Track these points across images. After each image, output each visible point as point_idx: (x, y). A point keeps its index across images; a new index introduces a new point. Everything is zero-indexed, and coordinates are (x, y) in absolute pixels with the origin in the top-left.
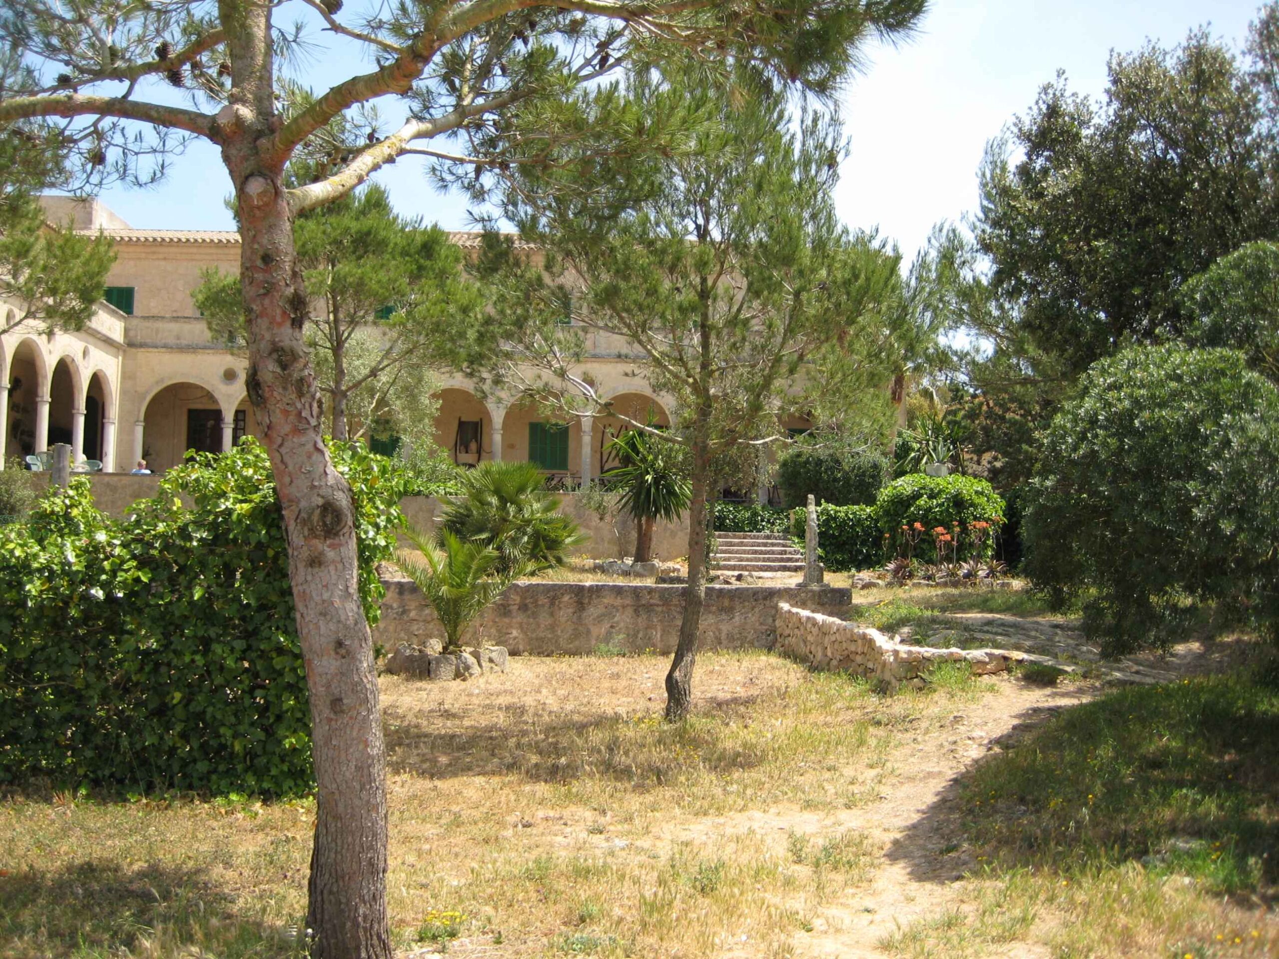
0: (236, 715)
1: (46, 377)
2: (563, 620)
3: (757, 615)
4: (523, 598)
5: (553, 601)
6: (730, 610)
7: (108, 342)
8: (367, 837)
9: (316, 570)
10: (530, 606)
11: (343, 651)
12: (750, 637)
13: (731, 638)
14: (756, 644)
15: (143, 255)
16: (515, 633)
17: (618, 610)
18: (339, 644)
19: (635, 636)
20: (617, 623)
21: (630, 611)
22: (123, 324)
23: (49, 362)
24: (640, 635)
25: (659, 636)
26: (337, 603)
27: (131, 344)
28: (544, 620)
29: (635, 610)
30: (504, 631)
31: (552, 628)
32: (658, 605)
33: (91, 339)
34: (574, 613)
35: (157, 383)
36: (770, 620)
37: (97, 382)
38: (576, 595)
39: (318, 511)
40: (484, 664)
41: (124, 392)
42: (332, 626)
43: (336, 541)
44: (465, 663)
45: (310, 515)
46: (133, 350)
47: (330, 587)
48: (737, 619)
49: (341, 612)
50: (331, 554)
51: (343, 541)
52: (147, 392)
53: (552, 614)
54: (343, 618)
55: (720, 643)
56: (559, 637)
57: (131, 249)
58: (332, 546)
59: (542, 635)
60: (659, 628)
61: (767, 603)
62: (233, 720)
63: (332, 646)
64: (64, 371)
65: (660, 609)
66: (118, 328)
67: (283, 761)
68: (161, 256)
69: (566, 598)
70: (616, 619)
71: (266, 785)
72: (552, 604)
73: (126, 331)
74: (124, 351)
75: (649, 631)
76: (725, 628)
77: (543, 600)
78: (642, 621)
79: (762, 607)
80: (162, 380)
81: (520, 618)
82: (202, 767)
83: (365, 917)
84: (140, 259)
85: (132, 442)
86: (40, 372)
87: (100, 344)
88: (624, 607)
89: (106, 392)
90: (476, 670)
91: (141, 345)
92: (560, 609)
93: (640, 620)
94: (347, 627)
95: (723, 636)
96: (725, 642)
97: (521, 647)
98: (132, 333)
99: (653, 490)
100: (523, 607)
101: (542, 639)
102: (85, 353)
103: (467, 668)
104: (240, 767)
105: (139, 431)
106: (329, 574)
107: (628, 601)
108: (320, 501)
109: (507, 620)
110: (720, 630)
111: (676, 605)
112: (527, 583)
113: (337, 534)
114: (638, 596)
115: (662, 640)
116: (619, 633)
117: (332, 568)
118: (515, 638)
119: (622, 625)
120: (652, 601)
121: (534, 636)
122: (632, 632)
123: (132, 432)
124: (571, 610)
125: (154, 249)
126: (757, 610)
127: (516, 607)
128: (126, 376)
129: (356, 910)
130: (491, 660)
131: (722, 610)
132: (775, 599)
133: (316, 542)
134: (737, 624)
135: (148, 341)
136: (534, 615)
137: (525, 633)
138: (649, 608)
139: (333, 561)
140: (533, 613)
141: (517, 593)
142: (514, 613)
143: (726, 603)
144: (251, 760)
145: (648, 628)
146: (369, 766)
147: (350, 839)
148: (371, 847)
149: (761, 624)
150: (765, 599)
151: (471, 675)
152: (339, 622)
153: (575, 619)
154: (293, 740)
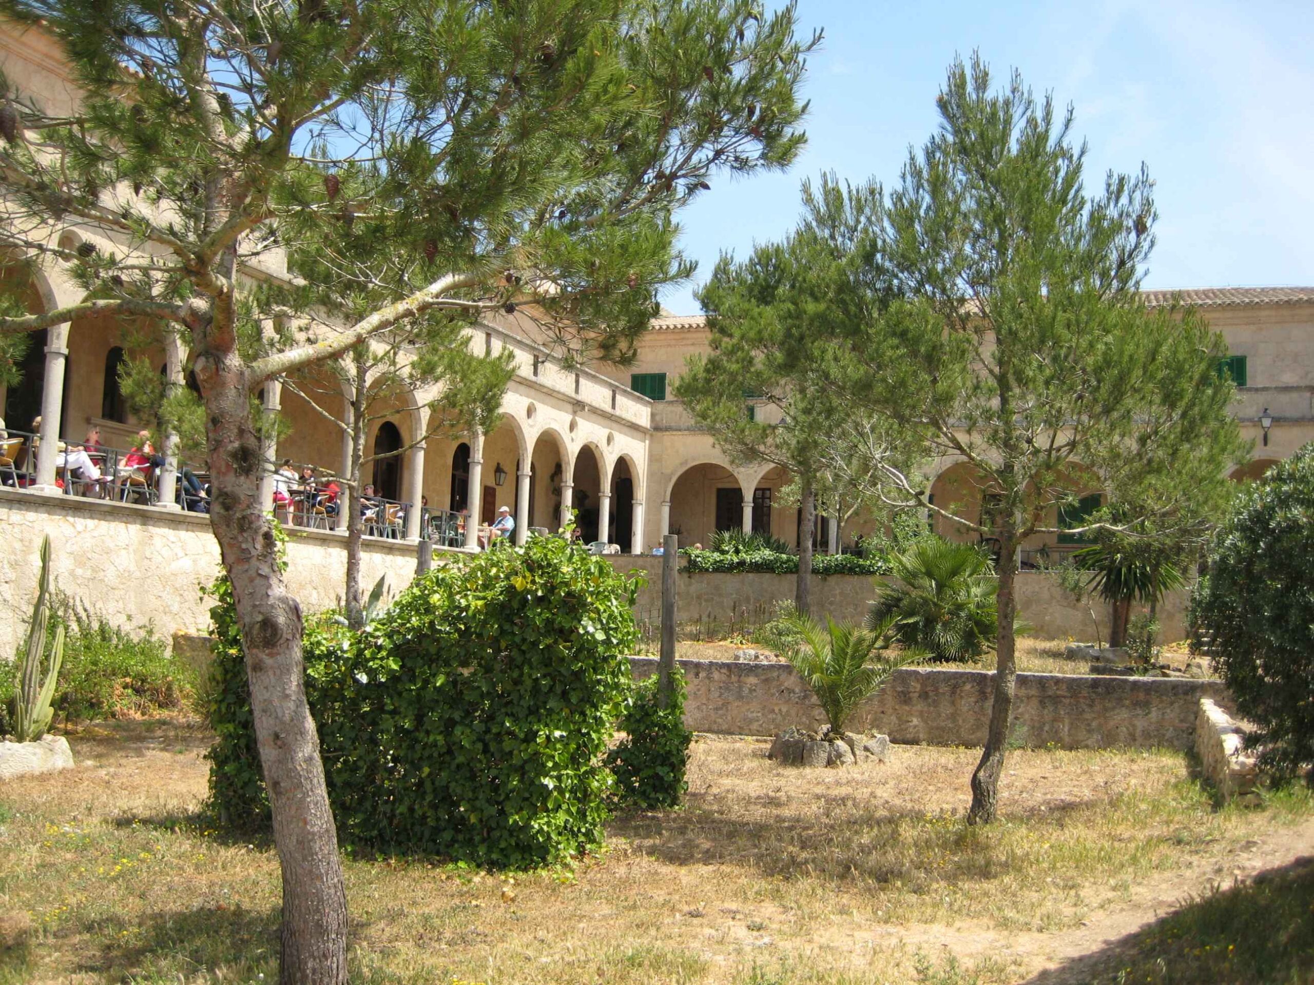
0: (474, 791)
1: (569, 463)
2: (965, 709)
3: (1178, 711)
4: (923, 685)
5: (954, 689)
6: (1146, 705)
7: (634, 427)
8: (312, 902)
9: (259, 674)
10: (931, 694)
11: (279, 743)
12: (1169, 735)
13: (1147, 735)
14: (1176, 743)
15: (673, 342)
16: (915, 721)
17: (1022, 701)
18: (277, 736)
19: (1041, 729)
20: (1022, 714)
21: (1035, 702)
22: (649, 410)
23: (572, 449)
24: (1046, 728)
25: (1066, 729)
26: (276, 703)
27: (658, 428)
28: (946, 709)
29: (1041, 702)
30: (904, 718)
31: (953, 717)
32: (1065, 697)
33: (614, 425)
34: (976, 702)
35: (682, 464)
36: (1192, 717)
37: (623, 465)
38: (978, 684)
39: (258, 626)
40: (857, 752)
41: (651, 475)
42: (272, 722)
43: (275, 651)
44: (837, 751)
45: (251, 628)
46: (659, 434)
47: (271, 689)
48: (1154, 714)
49: (279, 710)
50: (269, 661)
51: (281, 651)
52: (673, 473)
53: (953, 703)
54: (280, 715)
55: (1135, 740)
56: (960, 727)
57: (662, 337)
58: (271, 655)
59: (943, 724)
60: (1067, 721)
61: (1189, 697)
62: (470, 795)
63: (271, 738)
64: (588, 457)
65: (1067, 701)
66: (644, 414)
67: (511, 835)
68: (690, 342)
69: (968, 687)
70: (1020, 710)
71: (494, 856)
72: (953, 693)
73: (653, 415)
74: (651, 435)
75: (1056, 725)
76: (1140, 724)
77: (944, 688)
78: (1048, 713)
79: (1182, 702)
80: (686, 462)
81: (919, 706)
82: (447, 836)
83: (314, 971)
84: (669, 345)
85: (658, 523)
86: (565, 459)
87: (626, 429)
88: (1028, 698)
89: (634, 474)
90: (849, 758)
91: (668, 429)
92: (962, 697)
93: (1046, 712)
94: (283, 723)
95: (1138, 733)
96: (1140, 740)
97: (921, 736)
98: (658, 418)
99: (1124, 570)
100: (924, 695)
101: (942, 729)
102: (609, 440)
103: (839, 756)
104: (477, 838)
105: (666, 510)
106: (269, 678)
107: (1033, 692)
108: (260, 618)
109: (907, 708)
110: (1134, 726)
111: (1085, 697)
112: (929, 669)
113: (274, 645)
114: (1043, 687)
115: (1069, 735)
116: (1024, 724)
117: (270, 673)
118: (915, 727)
119: (1027, 716)
120: (1059, 692)
121: (935, 724)
122: (1037, 725)
123: (659, 511)
124: (973, 699)
125: (683, 336)
126: (1176, 705)
127: (916, 695)
128: (653, 458)
129: (306, 963)
130: (866, 749)
131: (1136, 704)
132: (1198, 694)
133: (255, 651)
134: (1153, 720)
135: (673, 424)
136: (936, 704)
137: (926, 722)
138: (1056, 700)
139: (272, 668)
140: (934, 701)
141: (918, 680)
142: (915, 701)
143: (1142, 696)
144: (488, 833)
145: (1055, 720)
146: (309, 841)
147: (297, 902)
148: (317, 911)
149: (1182, 721)
150: (1186, 693)
151: (843, 763)
152: (277, 717)
153: (976, 709)
154: (517, 817)
